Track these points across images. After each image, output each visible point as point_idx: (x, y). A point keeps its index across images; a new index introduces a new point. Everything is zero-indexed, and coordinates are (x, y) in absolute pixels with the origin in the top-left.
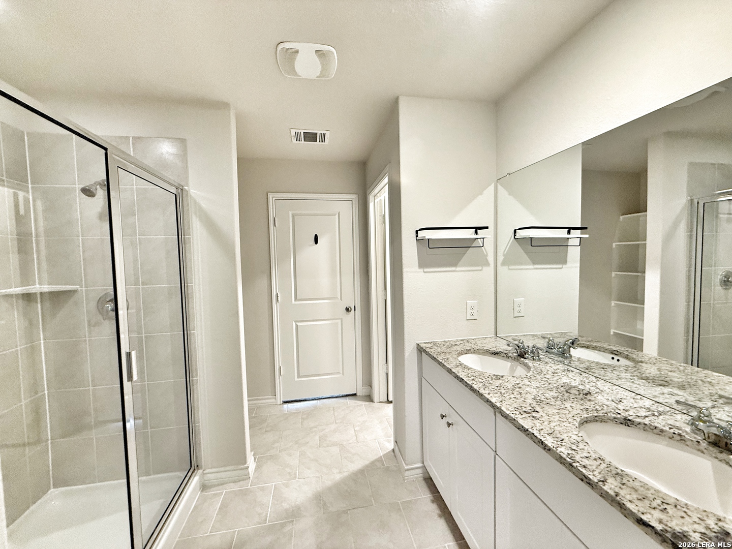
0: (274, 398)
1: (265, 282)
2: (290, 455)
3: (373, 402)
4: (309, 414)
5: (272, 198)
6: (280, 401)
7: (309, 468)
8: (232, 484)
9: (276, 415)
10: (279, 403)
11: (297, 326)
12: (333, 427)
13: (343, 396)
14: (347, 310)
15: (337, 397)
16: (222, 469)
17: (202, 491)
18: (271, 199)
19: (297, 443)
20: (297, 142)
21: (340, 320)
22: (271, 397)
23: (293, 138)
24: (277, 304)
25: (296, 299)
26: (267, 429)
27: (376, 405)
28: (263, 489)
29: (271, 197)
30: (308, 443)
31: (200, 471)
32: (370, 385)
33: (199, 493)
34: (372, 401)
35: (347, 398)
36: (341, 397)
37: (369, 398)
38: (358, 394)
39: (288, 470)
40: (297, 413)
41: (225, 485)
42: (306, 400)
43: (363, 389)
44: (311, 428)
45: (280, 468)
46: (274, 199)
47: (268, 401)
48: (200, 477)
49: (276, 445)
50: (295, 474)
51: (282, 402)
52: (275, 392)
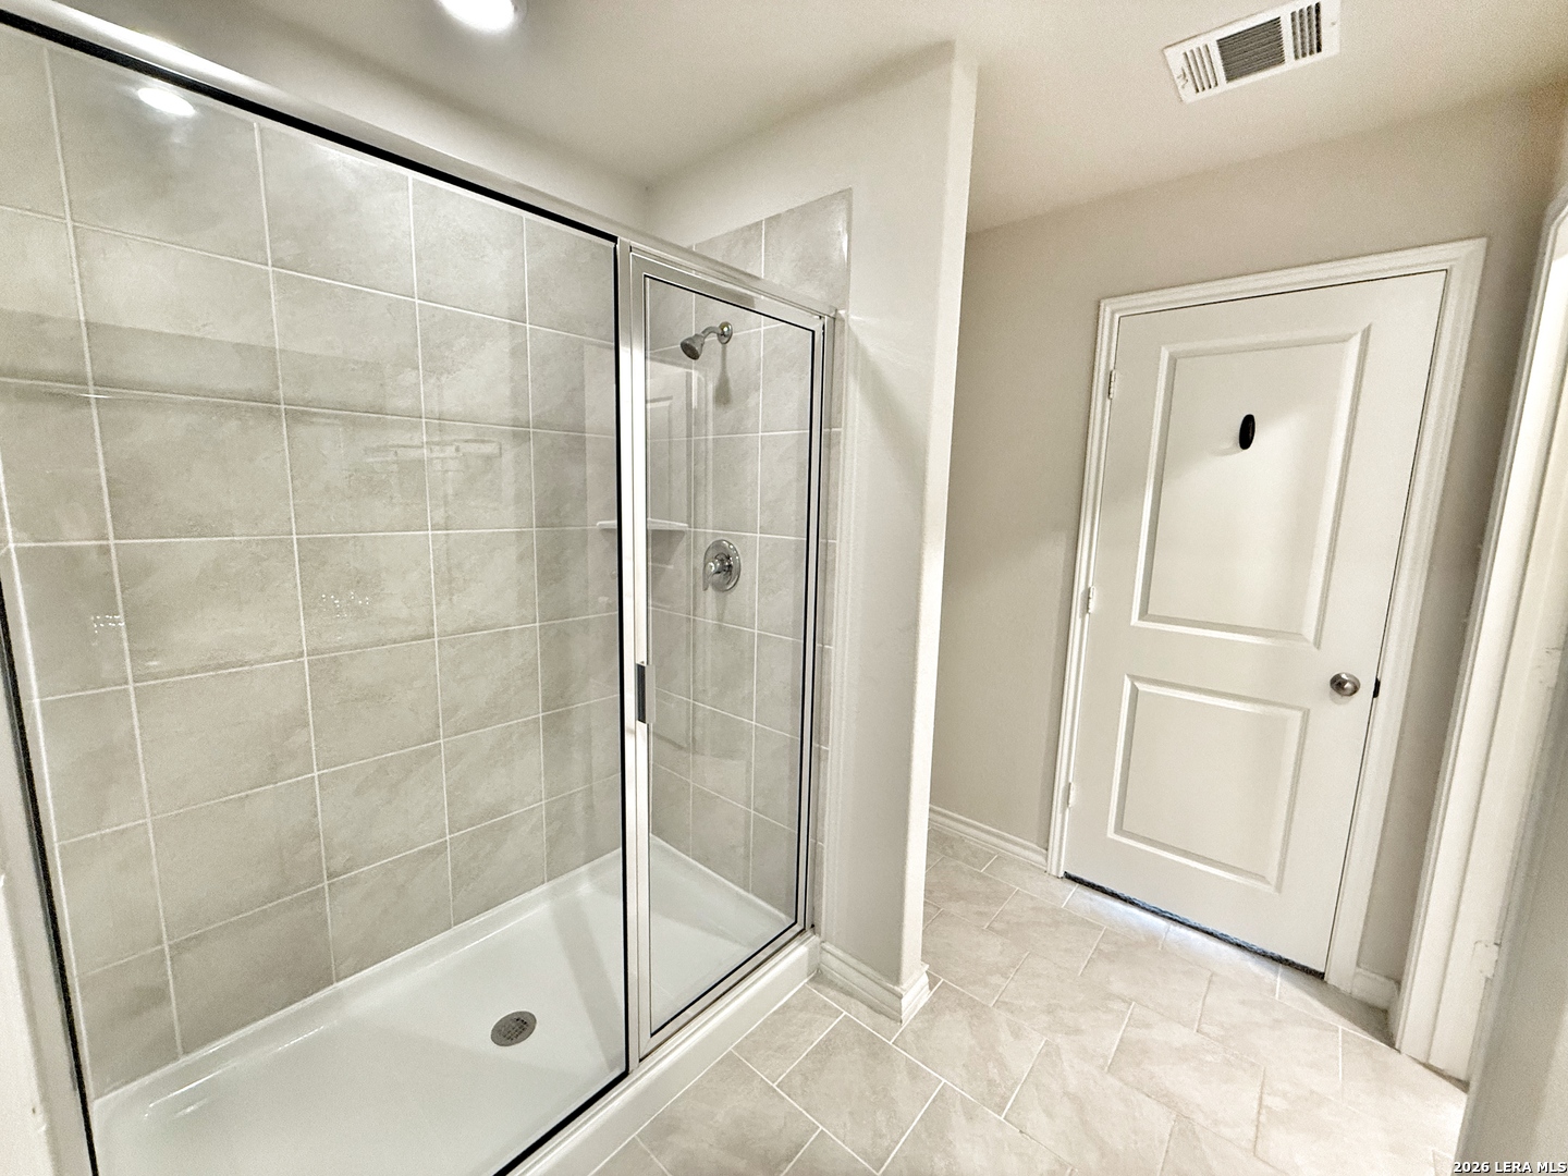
0: (1041, 854)
1: (1056, 553)
2: (1017, 1034)
3: (1392, 1045)
4: (1123, 948)
5: (1113, 313)
6: (1058, 871)
7: (1050, 1115)
8: (864, 1008)
9: (1032, 898)
10: (1054, 873)
11: (1135, 692)
12: (1181, 1036)
13: (1264, 955)
14: (1338, 684)
15: (1239, 946)
16: (853, 961)
17: (812, 980)
18: (1108, 315)
19: (1050, 1011)
20: (1202, 94)
21: (1300, 714)
22: (1035, 846)
23: (1180, 83)
24: (1083, 616)
25: (1144, 614)
26: (996, 925)
27: (1400, 1064)
28: (914, 1073)
29: (1108, 309)
30: (1077, 1031)
31: (815, 939)
32: (1397, 980)
33: (806, 981)
34: (1390, 1040)
35: (1281, 968)
36: (1256, 953)
37: (1380, 1021)
38: (1331, 978)
39: (994, 1072)
40: (1087, 924)
41: (853, 1001)
42: (1132, 903)
43: (1356, 974)
44: (1111, 996)
45: (978, 1049)
46: (1117, 316)
47: (1027, 853)
48: (810, 952)
49: (996, 980)
50: (1005, 1099)
51: (1062, 874)
52: (1048, 841)
